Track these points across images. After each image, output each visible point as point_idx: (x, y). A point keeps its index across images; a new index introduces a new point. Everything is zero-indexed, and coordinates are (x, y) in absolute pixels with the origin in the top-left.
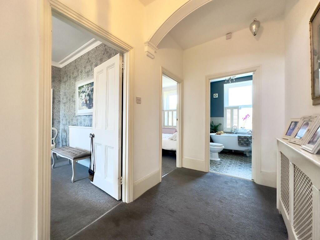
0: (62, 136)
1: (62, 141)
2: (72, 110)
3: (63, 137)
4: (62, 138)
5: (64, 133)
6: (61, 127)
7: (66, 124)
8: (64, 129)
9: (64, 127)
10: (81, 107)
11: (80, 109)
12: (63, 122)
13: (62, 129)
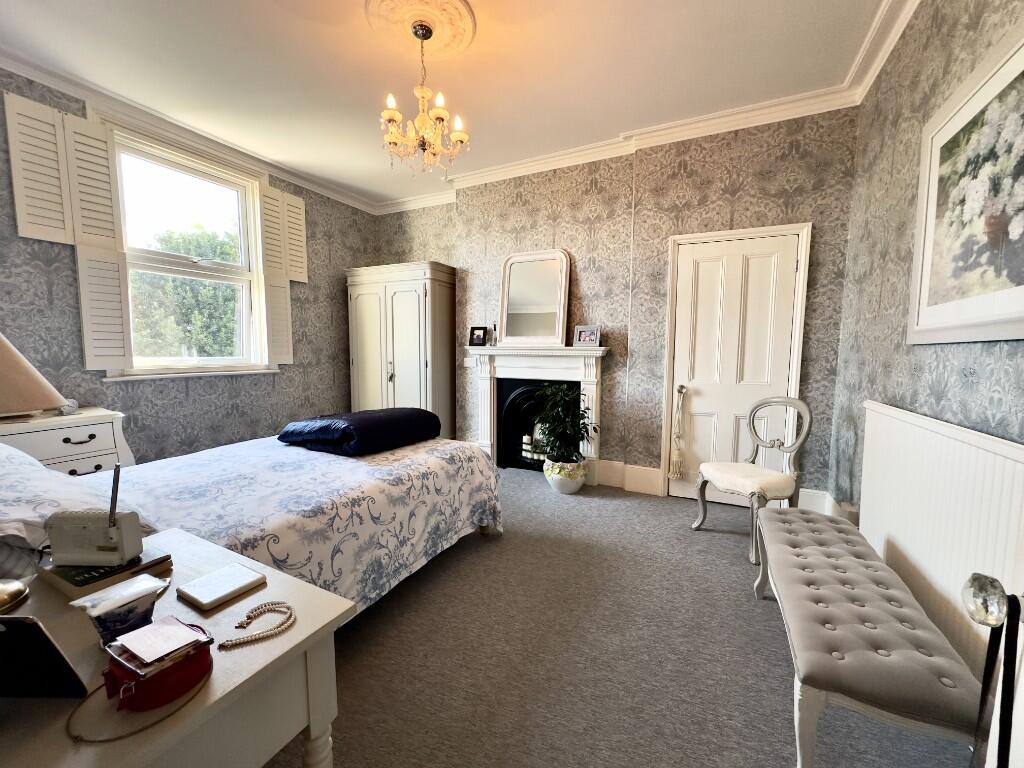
0: (837, 440)
1: (838, 462)
2: (892, 311)
3: (842, 446)
4: (838, 448)
5: (848, 430)
6: (840, 397)
7: (860, 387)
8: (850, 408)
9: (850, 399)
10: (952, 282)
11: (937, 297)
12: (847, 374)
13: (842, 408)
